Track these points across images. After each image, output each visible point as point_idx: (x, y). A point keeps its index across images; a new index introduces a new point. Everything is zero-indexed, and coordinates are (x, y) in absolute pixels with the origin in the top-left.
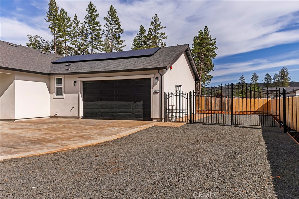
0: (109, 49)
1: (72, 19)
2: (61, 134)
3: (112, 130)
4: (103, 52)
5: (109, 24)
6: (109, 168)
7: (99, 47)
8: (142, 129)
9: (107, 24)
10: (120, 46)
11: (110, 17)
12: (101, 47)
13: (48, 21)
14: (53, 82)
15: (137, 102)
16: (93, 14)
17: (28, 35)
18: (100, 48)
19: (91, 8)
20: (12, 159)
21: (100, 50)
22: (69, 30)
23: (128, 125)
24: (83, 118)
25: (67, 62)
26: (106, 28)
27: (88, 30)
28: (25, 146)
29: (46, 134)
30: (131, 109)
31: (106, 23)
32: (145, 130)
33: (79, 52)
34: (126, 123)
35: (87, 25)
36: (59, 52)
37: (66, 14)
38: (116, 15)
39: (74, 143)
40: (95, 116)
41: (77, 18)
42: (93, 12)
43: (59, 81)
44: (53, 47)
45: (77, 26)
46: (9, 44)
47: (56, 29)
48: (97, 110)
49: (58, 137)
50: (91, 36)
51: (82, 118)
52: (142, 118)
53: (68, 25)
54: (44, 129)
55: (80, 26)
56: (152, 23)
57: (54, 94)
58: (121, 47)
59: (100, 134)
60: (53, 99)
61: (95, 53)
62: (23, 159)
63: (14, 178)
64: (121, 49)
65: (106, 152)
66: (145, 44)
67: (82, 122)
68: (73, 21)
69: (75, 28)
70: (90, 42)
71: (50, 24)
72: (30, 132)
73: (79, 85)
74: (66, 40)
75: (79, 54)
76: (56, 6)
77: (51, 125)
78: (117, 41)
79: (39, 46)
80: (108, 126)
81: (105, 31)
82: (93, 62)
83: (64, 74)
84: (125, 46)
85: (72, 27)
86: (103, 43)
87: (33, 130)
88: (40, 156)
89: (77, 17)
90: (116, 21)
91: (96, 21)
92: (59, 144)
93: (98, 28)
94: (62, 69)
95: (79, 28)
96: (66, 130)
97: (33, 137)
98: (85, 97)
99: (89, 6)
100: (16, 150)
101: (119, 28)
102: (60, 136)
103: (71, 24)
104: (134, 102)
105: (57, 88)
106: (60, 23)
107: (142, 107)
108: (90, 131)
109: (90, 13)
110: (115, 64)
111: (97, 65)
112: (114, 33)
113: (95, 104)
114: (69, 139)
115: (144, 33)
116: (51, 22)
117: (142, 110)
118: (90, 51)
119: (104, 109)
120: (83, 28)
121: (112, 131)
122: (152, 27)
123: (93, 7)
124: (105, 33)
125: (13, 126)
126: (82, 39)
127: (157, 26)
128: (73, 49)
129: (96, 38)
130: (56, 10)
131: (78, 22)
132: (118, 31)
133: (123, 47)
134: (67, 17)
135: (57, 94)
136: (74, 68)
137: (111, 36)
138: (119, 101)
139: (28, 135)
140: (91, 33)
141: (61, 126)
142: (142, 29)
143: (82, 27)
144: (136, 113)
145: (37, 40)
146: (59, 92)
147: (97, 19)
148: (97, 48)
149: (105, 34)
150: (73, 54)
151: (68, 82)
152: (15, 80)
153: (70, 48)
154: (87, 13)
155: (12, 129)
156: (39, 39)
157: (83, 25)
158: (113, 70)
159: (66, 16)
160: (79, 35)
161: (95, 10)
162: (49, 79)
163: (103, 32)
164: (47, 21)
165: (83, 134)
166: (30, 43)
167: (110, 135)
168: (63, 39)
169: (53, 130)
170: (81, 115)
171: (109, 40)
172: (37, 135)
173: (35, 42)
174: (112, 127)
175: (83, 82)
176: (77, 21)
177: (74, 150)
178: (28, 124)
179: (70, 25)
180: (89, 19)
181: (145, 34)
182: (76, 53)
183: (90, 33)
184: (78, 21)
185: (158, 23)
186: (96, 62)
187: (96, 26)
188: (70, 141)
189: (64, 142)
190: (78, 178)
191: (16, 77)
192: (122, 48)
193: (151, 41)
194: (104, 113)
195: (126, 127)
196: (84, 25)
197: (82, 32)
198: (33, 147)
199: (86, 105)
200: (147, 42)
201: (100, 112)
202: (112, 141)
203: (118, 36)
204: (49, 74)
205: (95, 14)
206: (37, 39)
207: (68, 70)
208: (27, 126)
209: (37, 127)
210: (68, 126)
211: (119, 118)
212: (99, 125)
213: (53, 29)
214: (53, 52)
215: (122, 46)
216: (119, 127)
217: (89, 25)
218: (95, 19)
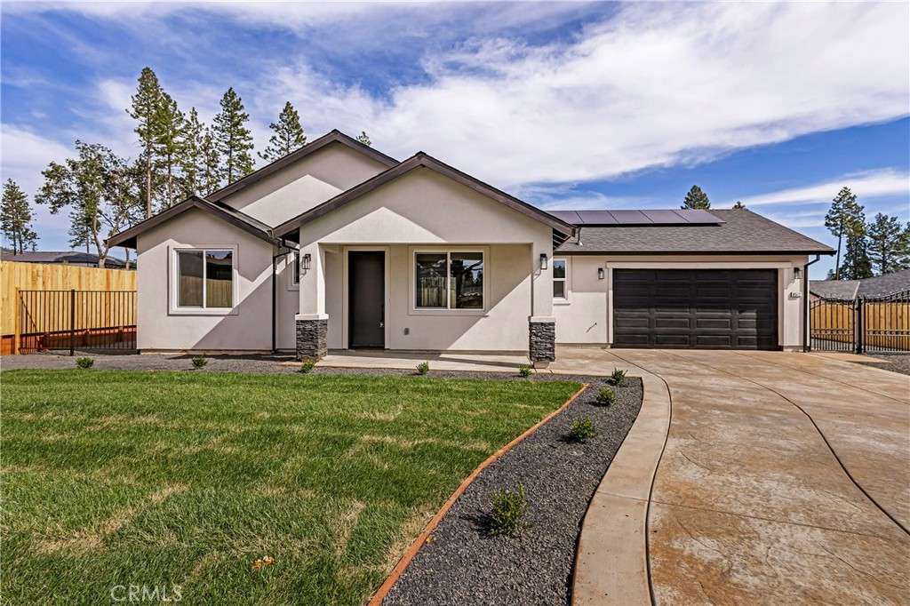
1: (188, 117)
16: (235, 112)
19: (231, 100)
22: (178, 139)
27: (220, 143)
35: (220, 133)
37: (175, 105)
41: (197, 117)
42: (236, 109)
50: (227, 157)
53: (176, 128)
55: (203, 134)
68: (188, 122)
69: (191, 137)
71: (139, 123)
76: (155, 85)
85: (186, 135)
89: (196, 114)
91: (240, 127)
93: (245, 142)
95: (201, 137)
99: (226, 95)
103: (184, 128)
109: (228, 111)
116: (141, 118)
120: (209, 139)
123: (235, 100)
126: (206, 164)
129: (239, 163)
130: (156, 94)
131: (199, 126)
134: (177, 112)
140: (228, 152)
143: (208, 137)
145: (100, 155)
147: (245, 125)
154: (221, 110)
157: (209, 132)
159: (175, 110)
160: (200, 152)
161: (239, 106)
164: (132, 115)
173: (95, 159)
176: (197, 123)
179: (183, 131)
180: (224, 121)
183: (226, 151)
184: (200, 123)
187: (240, 137)
196: (212, 133)
197: (206, 149)
205: (239, 113)
213: (145, 134)
217: (224, 134)
218: (238, 123)
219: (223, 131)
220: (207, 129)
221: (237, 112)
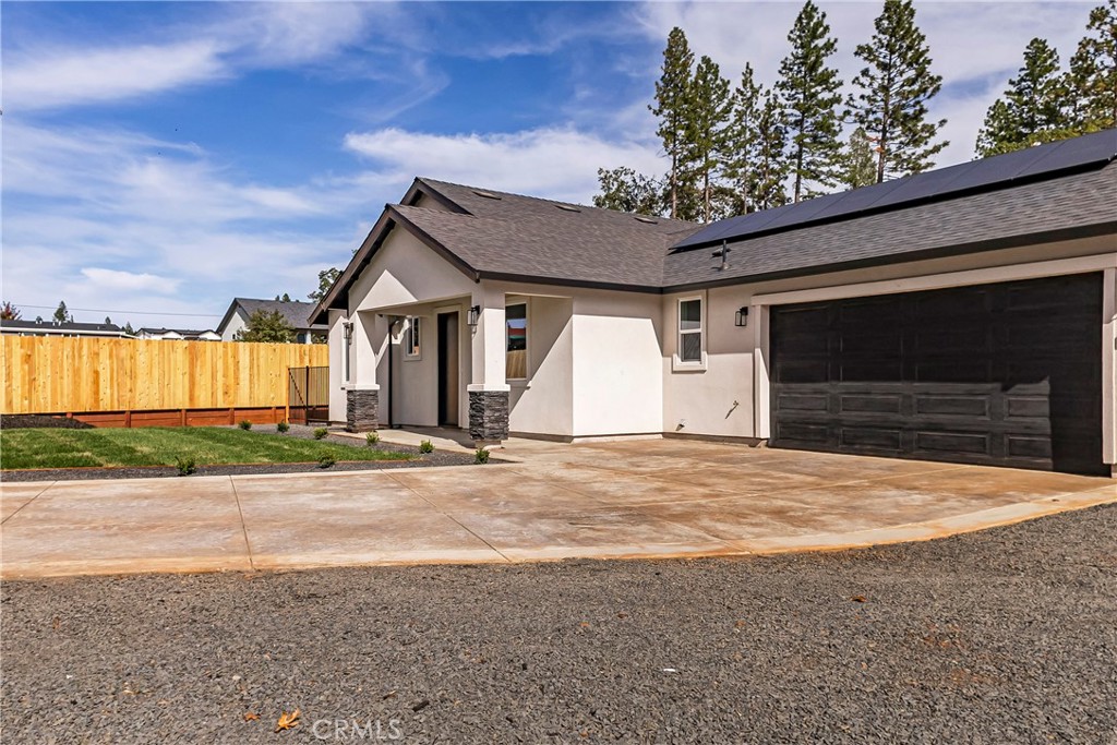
0: (868, 171)
1: (736, 84)
2: (705, 496)
3: (901, 499)
4: (842, 187)
5: (874, 71)
6: (932, 663)
7: (825, 169)
8: (1054, 509)
9: (865, 73)
10: (920, 150)
11: (885, 38)
12: (836, 168)
13: (657, 113)
14: (674, 314)
15: (1018, 386)
16: (813, 45)
17: (601, 171)
18: (830, 174)
19: (808, 24)
20: (586, 561)
21: (831, 180)
22: (721, 126)
23: (976, 486)
24: (773, 443)
25: (718, 242)
26: (863, 86)
27: (787, 111)
28: (611, 522)
29: (661, 490)
30: (984, 414)
31: (863, 68)
32: (1075, 516)
33: (750, 201)
34: (962, 475)
35: (787, 93)
36: (686, 212)
37: (716, 73)
38: (911, 24)
39: (758, 536)
40: (818, 438)
41: (753, 77)
42: (814, 36)
43: (692, 312)
44: (667, 197)
45: (751, 105)
46: (559, 206)
47: (681, 133)
48: (824, 415)
49: (699, 505)
50: (797, 133)
51: (767, 445)
52: (1049, 461)
53: (718, 110)
54: (653, 474)
55: (760, 104)
56: (1098, 16)
57: (675, 356)
58: (924, 156)
59: (851, 512)
60: (674, 372)
61: (811, 196)
62: (613, 564)
63: (606, 623)
64: (923, 162)
65: (894, 592)
66: (1048, 122)
67: (772, 458)
68: (738, 90)
69: (741, 115)
70: (791, 157)
71: (663, 121)
72: (617, 479)
73: (758, 323)
74: (710, 164)
75: (751, 209)
76: (685, 52)
77: (670, 462)
78: (907, 131)
79: (627, 202)
80: (878, 483)
81: (858, 102)
82: (813, 230)
83: (706, 285)
84: (946, 144)
85: (733, 113)
86: (844, 151)
87: (623, 473)
88: (656, 562)
89: (751, 74)
90: (909, 48)
92: (707, 530)
93: (826, 95)
94: (700, 266)
95: (757, 110)
96: (723, 486)
97: (626, 497)
98: (778, 365)
99: (800, 19)
100: (591, 534)
101: (921, 73)
102: (703, 502)
103: (731, 104)
104: (998, 385)
105: (684, 335)
106: (694, 111)
107: (1046, 409)
108: (808, 497)
109: (802, 46)
110: (905, 228)
111: (828, 241)
112: (894, 100)
113: (815, 393)
114: (738, 516)
115: (1052, 67)
116: (666, 112)
117: (1045, 423)
118: (789, 193)
119: (854, 413)
120: (770, 107)
121: (898, 505)
123: (815, 20)
124: (854, 111)
125: (572, 458)
126: (764, 152)
128: (730, 193)
129: (815, 138)
130: (685, 65)
131: (755, 92)
133: (936, 149)
134: (719, 82)
135: (685, 358)
136: (741, 259)
137: (880, 115)
138: (922, 379)
139: (612, 488)
140: (799, 123)
141: (702, 466)
142: (1039, 56)
143: (768, 105)
144: (1011, 434)
145: (623, 182)
146: (691, 348)
147: (828, 63)
148: (816, 177)
149: (856, 115)
150: (728, 211)
151: (719, 315)
152: (574, 316)
153: (722, 191)
154: (789, 50)
155: (570, 465)
156: (628, 179)
157: (771, 96)
158: (898, 250)
159: (716, 79)
160: (755, 136)
161: (821, 29)
162: (662, 307)
163: (846, 108)
164: (655, 112)
165: (781, 503)
166: (603, 194)
167: (893, 521)
168: (699, 164)
169: (678, 478)
170: (765, 432)
171: (868, 134)
172: (636, 491)
173: (618, 190)
174: (898, 487)
175: (773, 309)
176: (752, 87)
177: (759, 560)
178: (607, 454)
179: (727, 110)
180: (796, 68)
181: (1053, 75)
182: (739, 206)
183: (796, 122)
184: (756, 86)
186: (824, 227)
187: (819, 88)
188: (739, 523)
189: (721, 527)
190: (808, 673)
191: (575, 307)
192: (930, 159)
193: (1084, 101)
194: (856, 427)
195: (962, 492)
196: (776, 97)
197: (764, 128)
198: (634, 529)
199: (782, 395)
200: (1064, 110)
201: (839, 423)
202: (907, 546)
203: (911, 111)
204: (662, 291)
205: (820, 42)
206: (622, 178)
207: (720, 269)
208: (603, 458)
209: (633, 464)
210: (724, 468)
211: (922, 452)
212: (838, 476)
213: (669, 135)
214: (666, 214)
215: (930, 147)
216: (930, 491)
217: (793, 92)
218: (817, 63)
219: (792, 87)
221: (816, 42)
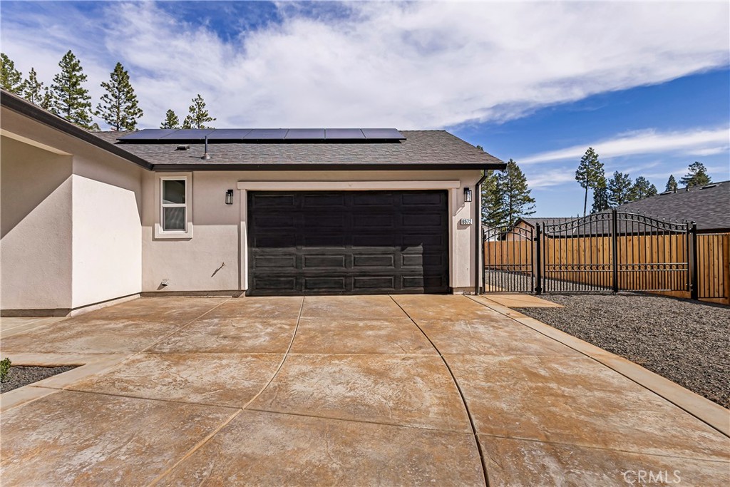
1: (25, 76)
5: (110, 96)
9: (107, 96)
11: (116, 84)
16: (73, 73)
19: (70, 62)
26: (106, 102)
27: (59, 102)
31: (105, 94)
35: (59, 92)
37: (12, 65)
38: (128, 81)
41: (36, 77)
42: (74, 70)
45: (35, 91)
53: (13, 87)
55: (42, 93)
56: (192, 109)
68: (26, 81)
69: (29, 95)
81: (104, 109)
85: (24, 92)
89: (35, 74)
90: (128, 92)
91: (78, 87)
93: (82, 101)
95: (40, 95)
99: (65, 57)
101: (134, 106)
103: (22, 86)
109: (67, 72)
112: (122, 114)
115: (176, 123)
120: (48, 97)
122: (191, 115)
123: (74, 62)
124: (102, 113)
127: (202, 115)
129: (77, 120)
131: (38, 85)
132: (132, 111)
134: (14, 71)
137: (115, 118)
142: (171, 117)
143: (47, 95)
147: (83, 85)
149: (103, 115)
154: (60, 71)
157: (49, 91)
159: (12, 69)
161: (78, 68)
163: (97, 110)
175: (250, 193)
176: (36, 82)
179: (20, 89)
180: (64, 81)
181: (177, 126)
183: (65, 109)
184: (39, 82)
185: (203, 110)
187: (79, 96)
196: (52, 92)
197: (46, 106)
203: (130, 121)
205: (78, 74)
217: (63, 93)
218: (77, 83)
219: (62, 91)
220: (47, 88)
221: (76, 73)
